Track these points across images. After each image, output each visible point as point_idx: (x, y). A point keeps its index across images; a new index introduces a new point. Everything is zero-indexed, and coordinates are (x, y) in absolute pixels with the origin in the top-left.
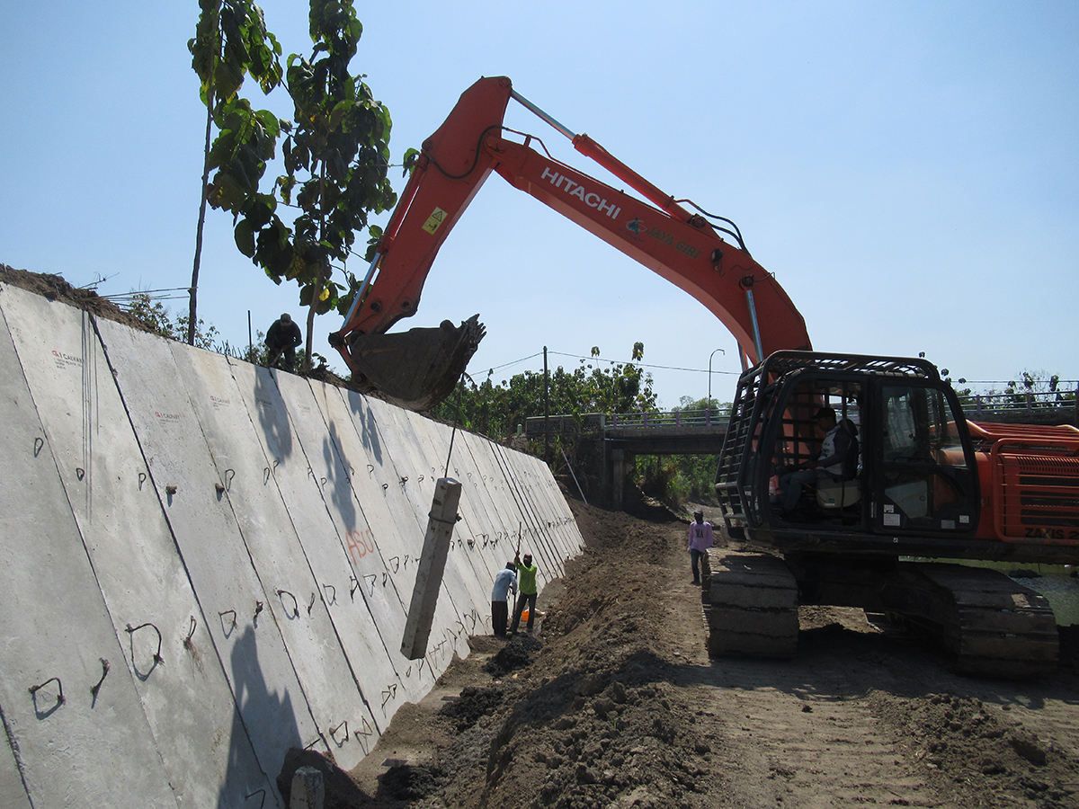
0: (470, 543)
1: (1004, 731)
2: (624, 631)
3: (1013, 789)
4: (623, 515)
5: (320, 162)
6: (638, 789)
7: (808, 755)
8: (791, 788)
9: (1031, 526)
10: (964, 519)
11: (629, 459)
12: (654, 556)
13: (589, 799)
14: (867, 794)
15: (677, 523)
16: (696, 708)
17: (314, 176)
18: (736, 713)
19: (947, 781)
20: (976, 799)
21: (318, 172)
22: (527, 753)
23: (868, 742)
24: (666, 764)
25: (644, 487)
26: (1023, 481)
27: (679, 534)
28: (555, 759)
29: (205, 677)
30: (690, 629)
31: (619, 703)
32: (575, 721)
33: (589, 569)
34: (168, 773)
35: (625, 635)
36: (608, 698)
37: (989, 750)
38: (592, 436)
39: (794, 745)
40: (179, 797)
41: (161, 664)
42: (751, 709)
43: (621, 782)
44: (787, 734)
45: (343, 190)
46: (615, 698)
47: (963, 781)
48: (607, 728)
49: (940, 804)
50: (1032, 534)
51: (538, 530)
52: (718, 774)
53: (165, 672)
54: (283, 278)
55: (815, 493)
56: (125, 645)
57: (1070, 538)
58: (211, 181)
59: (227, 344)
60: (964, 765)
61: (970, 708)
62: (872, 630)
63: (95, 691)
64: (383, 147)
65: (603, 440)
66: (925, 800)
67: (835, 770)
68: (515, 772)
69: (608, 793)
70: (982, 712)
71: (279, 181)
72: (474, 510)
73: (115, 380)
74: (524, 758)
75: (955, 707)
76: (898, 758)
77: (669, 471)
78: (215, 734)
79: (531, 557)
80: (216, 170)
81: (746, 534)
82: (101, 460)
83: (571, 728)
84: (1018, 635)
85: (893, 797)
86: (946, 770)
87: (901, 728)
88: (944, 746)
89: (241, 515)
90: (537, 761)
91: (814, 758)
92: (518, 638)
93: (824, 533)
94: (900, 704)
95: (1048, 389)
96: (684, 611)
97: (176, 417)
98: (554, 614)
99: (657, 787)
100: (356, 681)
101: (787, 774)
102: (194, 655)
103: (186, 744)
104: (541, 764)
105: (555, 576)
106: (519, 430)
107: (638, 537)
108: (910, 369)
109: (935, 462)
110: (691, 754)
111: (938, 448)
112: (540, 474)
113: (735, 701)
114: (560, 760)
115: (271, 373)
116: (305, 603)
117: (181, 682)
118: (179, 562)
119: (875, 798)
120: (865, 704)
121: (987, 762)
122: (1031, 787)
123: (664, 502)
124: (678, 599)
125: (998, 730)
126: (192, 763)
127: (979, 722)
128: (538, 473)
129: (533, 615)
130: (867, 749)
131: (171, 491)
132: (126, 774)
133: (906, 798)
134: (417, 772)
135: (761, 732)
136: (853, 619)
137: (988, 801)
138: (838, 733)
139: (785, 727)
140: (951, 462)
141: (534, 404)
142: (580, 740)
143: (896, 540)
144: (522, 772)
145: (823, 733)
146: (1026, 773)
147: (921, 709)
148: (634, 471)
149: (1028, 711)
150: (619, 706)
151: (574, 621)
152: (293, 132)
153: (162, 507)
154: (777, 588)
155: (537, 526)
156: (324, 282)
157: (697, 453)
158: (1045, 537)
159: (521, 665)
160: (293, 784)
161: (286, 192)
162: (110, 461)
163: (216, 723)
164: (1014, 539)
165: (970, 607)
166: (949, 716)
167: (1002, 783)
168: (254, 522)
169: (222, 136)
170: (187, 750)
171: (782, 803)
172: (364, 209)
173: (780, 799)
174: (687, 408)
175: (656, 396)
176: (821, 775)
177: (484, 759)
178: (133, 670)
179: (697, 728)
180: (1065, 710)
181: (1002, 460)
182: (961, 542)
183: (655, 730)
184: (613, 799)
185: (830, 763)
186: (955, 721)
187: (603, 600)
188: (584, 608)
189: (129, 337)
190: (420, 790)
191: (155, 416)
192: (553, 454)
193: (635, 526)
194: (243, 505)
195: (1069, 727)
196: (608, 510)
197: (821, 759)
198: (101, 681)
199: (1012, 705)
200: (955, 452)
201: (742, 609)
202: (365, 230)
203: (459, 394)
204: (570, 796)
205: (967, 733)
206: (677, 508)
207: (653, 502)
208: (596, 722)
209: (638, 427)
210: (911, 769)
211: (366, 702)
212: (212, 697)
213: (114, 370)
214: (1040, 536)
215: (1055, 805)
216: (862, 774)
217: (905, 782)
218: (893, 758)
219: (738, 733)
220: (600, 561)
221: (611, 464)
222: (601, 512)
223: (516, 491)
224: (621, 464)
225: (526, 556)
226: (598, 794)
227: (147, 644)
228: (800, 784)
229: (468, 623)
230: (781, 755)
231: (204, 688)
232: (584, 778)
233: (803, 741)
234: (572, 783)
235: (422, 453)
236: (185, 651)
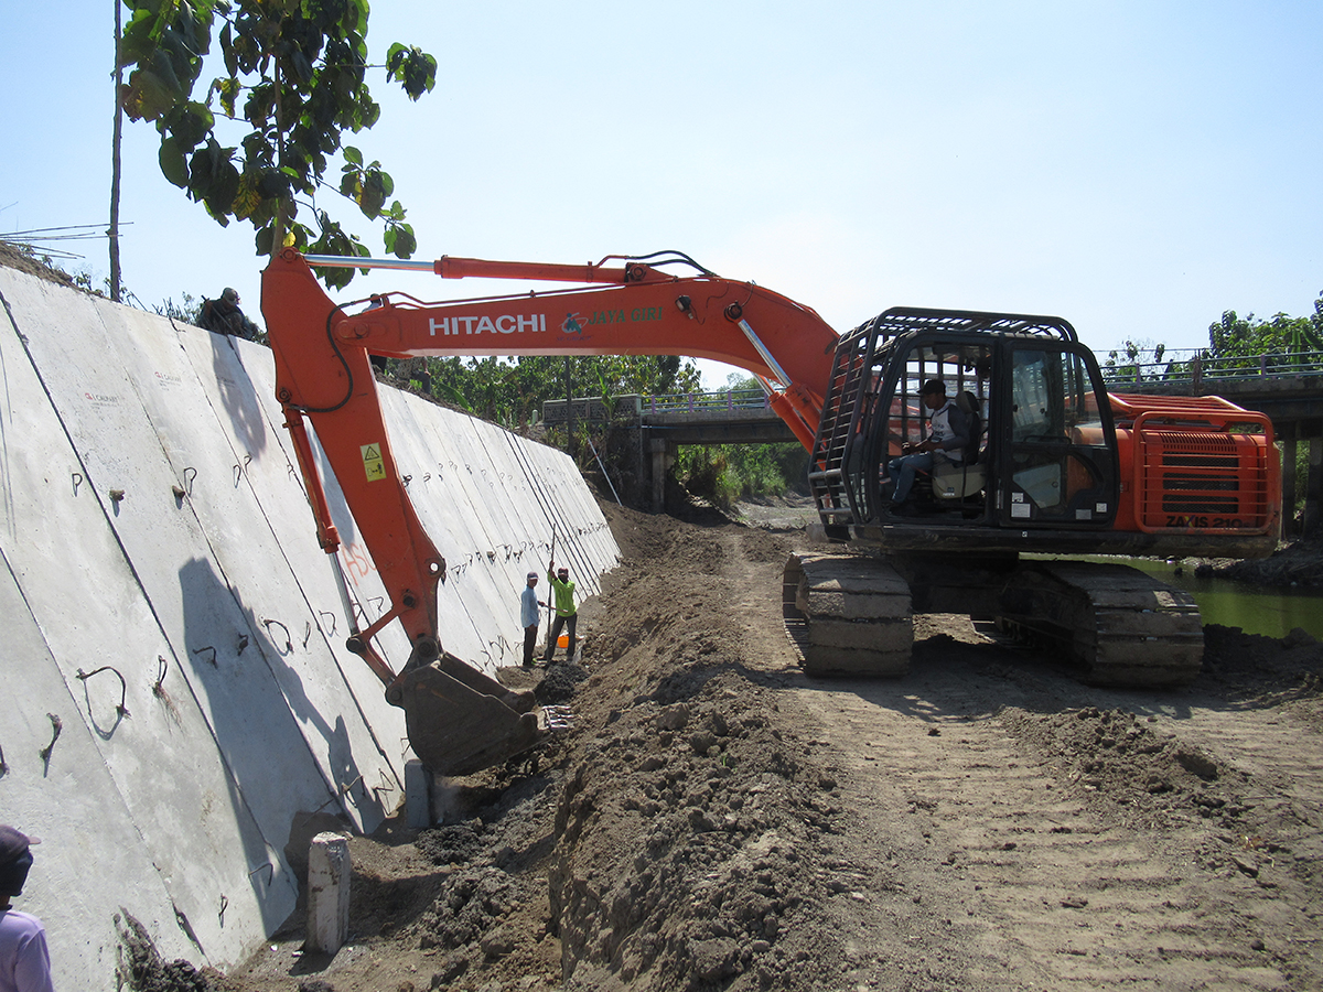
0: (491, 556)
1: (1164, 745)
2: (701, 653)
3: (1184, 808)
4: (666, 518)
5: (272, 60)
6: (766, 834)
7: (947, 784)
8: (937, 823)
9: (1172, 514)
10: (1101, 508)
11: (671, 451)
12: (709, 566)
13: (711, 849)
14: (1022, 824)
15: (730, 526)
16: (806, 738)
17: (265, 79)
18: (854, 740)
19: (1111, 803)
20: (1147, 822)
21: (270, 72)
22: (612, 800)
23: (1011, 766)
24: (794, 804)
25: (688, 484)
26: (1167, 461)
27: (735, 539)
28: (650, 805)
29: (183, 731)
30: (776, 648)
31: (722, 736)
32: (666, 761)
33: (630, 583)
34: (151, 851)
35: (703, 657)
36: (706, 731)
37: (1151, 767)
38: (625, 423)
39: (929, 773)
40: (167, 879)
41: (126, 718)
42: (870, 735)
43: (746, 827)
44: (918, 761)
45: (306, 98)
46: (715, 731)
47: (1128, 802)
48: (714, 766)
49: (1107, 830)
50: (1174, 523)
51: (568, 539)
52: (853, 811)
53: (133, 728)
54: (232, 218)
55: (930, 480)
56: (79, 696)
57: (1214, 526)
58: (126, 80)
59: (170, 304)
60: (1127, 785)
61: (1122, 722)
62: (982, 640)
63: (46, 755)
64: (357, 41)
65: (639, 427)
66: (1088, 826)
67: (981, 799)
68: (604, 823)
69: (733, 841)
70: (1137, 725)
71: (216, 84)
72: (492, 515)
73: (26, 350)
74: (610, 806)
75: (1105, 721)
76: (1050, 781)
77: (719, 465)
78: (204, 800)
79: (567, 571)
80: (134, 67)
81: (852, 532)
82: (20, 456)
83: (661, 768)
84: (1160, 638)
85: (1051, 826)
86: (1107, 791)
87: (1045, 748)
88: (1101, 765)
89: (208, 527)
90: (628, 810)
91: (953, 787)
92: (556, 667)
93: (943, 528)
94: (1041, 722)
95: (1153, 360)
96: (762, 628)
97: (113, 399)
98: (595, 638)
99: (789, 830)
100: (369, 728)
101: (929, 807)
102: (168, 704)
103: (169, 814)
104: (633, 812)
105: (590, 594)
106: (534, 417)
107: (686, 543)
108: (1042, 329)
109: (1070, 440)
110: (815, 790)
111: (1073, 424)
112: (565, 470)
113: (849, 727)
114: (656, 805)
115: (229, 342)
116: (299, 635)
117: (154, 738)
118: (137, 587)
119: (1034, 827)
120: (998, 724)
121: (1154, 780)
122: (1205, 804)
123: (715, 502)
124: (750, 613)
125: (1156, 744)
126: (179, 838)
127: (1135, 736)
128: (561, 469)
129: (572, 639)
130: (1011, 773)
131: (117, 497)
132: (98, 856)
133: (1067, 825)
134: (458, 831)
135: (887, 761)
136: (960, 627)
137: (1160, 823)
138: (975, 758)
139: (913, 754)
140: (1089, 440)
141: (550, 385)
142: (678, 782)
143: (1025, 534)
144: (613, 822)
145: (958, 758)
146: (1198, 789)
147: (1066, 726)
148: (677, 465)
149: (1174, 721)
150: (720, 740)
151: (624, 645)
152: (233, 17)
153: (108, 518)
154: (886, 594)
155: (566, 535)
156: (290, 224)
157: (749, 442)
158: (1188, 526)
159: (565, 699)
160: (311, 854)
161: (228, 100)
162: (32, 458)
163: (203, 786)
164: (1156, 529)
165: (1108, 608)
166: (1100, 731)
167: (1172, 801)
168: (226, 535)
169: (137, 20)
170: (171, 822)
171: (931, 840)
172: (337, 127)
173: (928, 836)
174: (736, 388)
175: (699, 373)
176: (966, 805)
177: (539, 811)
178: (92, 727)
179: (814, 760)
180: (1213, 719)
181: (1144, 437)
182: (1097, 535)
183: (774, 765)
184: (739, 847)
185: (973, 791)
186: (1107, 737)
187: (658, 619)
188: (636, 629)
189: (38, 291)
190: (463, 852)
191: (85, 398)
192: (578, 445)
193: (681, 531)
194: (210, 512)
195: (1222, 736)
196: (647, 512)
197: (963, 787)
198: (53, 743)
199: (1157, 716)
200: (1092, 429)
201: (847, 620)
202: (339, 152)
203: (453, 374)
204: (687, 848)
205: (1122, 750)
206: (727, 509)
207: (699, 502)
208: (695, 760)
209: (682, 412)
210: (1066, 793)
211: (382, 753)
212: (196, 756)
213: (24, 337)
214: (1183, 525)
215: (1233, 822)
216: (1012, 802)
217: (1061, 807)
218: (1044, 782)
219: (862, 763)
220: (643, 574)
221: (649, 457)
222: (639, 515)
223: (539, 491)
224: (662, 456)
225: (560, 571)
226: (721, 843)
227: (106, 694)
228: (945, 817)
229: (495, 652)
230: (917, 787)
231: (184, 744)
232: (700, 824)
233: (937, 769)
234: (687, 832)
235: (425, 445)
236: (155, 699)
